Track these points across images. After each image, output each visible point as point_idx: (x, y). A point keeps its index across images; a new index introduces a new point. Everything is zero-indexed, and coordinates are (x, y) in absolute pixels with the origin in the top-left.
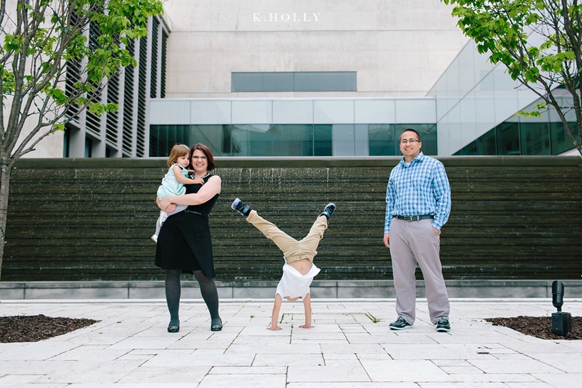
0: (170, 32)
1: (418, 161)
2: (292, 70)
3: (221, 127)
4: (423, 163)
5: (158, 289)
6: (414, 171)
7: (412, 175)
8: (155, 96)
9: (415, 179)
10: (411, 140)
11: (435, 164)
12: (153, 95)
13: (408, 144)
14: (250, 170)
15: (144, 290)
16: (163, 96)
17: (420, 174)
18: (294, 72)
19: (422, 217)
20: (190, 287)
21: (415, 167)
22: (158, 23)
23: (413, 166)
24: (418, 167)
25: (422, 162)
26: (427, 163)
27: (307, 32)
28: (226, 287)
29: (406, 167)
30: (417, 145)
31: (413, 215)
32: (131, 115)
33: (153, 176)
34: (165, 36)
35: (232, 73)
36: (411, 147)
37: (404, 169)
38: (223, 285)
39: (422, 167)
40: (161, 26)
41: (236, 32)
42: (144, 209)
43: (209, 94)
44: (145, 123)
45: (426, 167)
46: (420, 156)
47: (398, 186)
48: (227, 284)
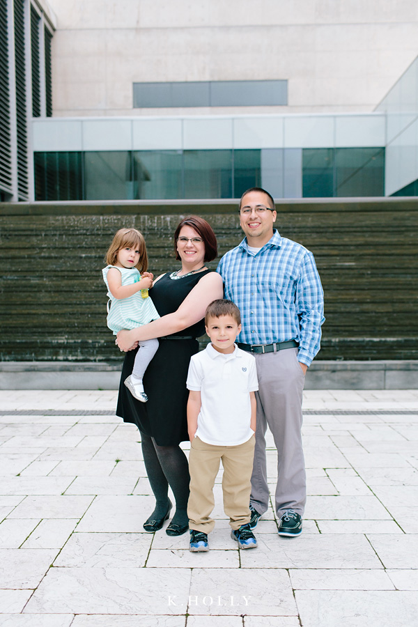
0: (54, 30)
1: (272, 247)
2: (207, 78)
3: (127, 154)
4: (281, 252)
5: (29, 373)
6: (263, 264)
7: (261, 272)
8: (39, 115)
9: (267, 279)
10: (259, 208)
11: (302, 257)
12: (36, 113)
13: (254, 215)
14: (146, 216)
15: (12, 374)
16: (49, 114)
17: (276, 272)
18: (210, 82)
19: (281, 345)
20: (68, 370)
21: (265, 257)
22: (39, 18)
23: (262, 254)
24: (272, 257)
25: (279, 248)
26: (288, 253)
27: (226, 28)
28: (113, 371)
29: (249, 255)
30: (270, 218)
31: (265, 342)
32: (9, 140)
33: (22, 226)
34: (49, 36)
35: (134, 84)
36: (259, 220)
37: (246, 259)
38: (110, 368)
39: (279, 258)
40: (43, 22)
41: (138, 30)
42: (13, 269)
43: (106, 112)
44: (28, 150)
45: (286, 259)
46: (276, 239)
47: (236, 289)
48: (115, 368)
